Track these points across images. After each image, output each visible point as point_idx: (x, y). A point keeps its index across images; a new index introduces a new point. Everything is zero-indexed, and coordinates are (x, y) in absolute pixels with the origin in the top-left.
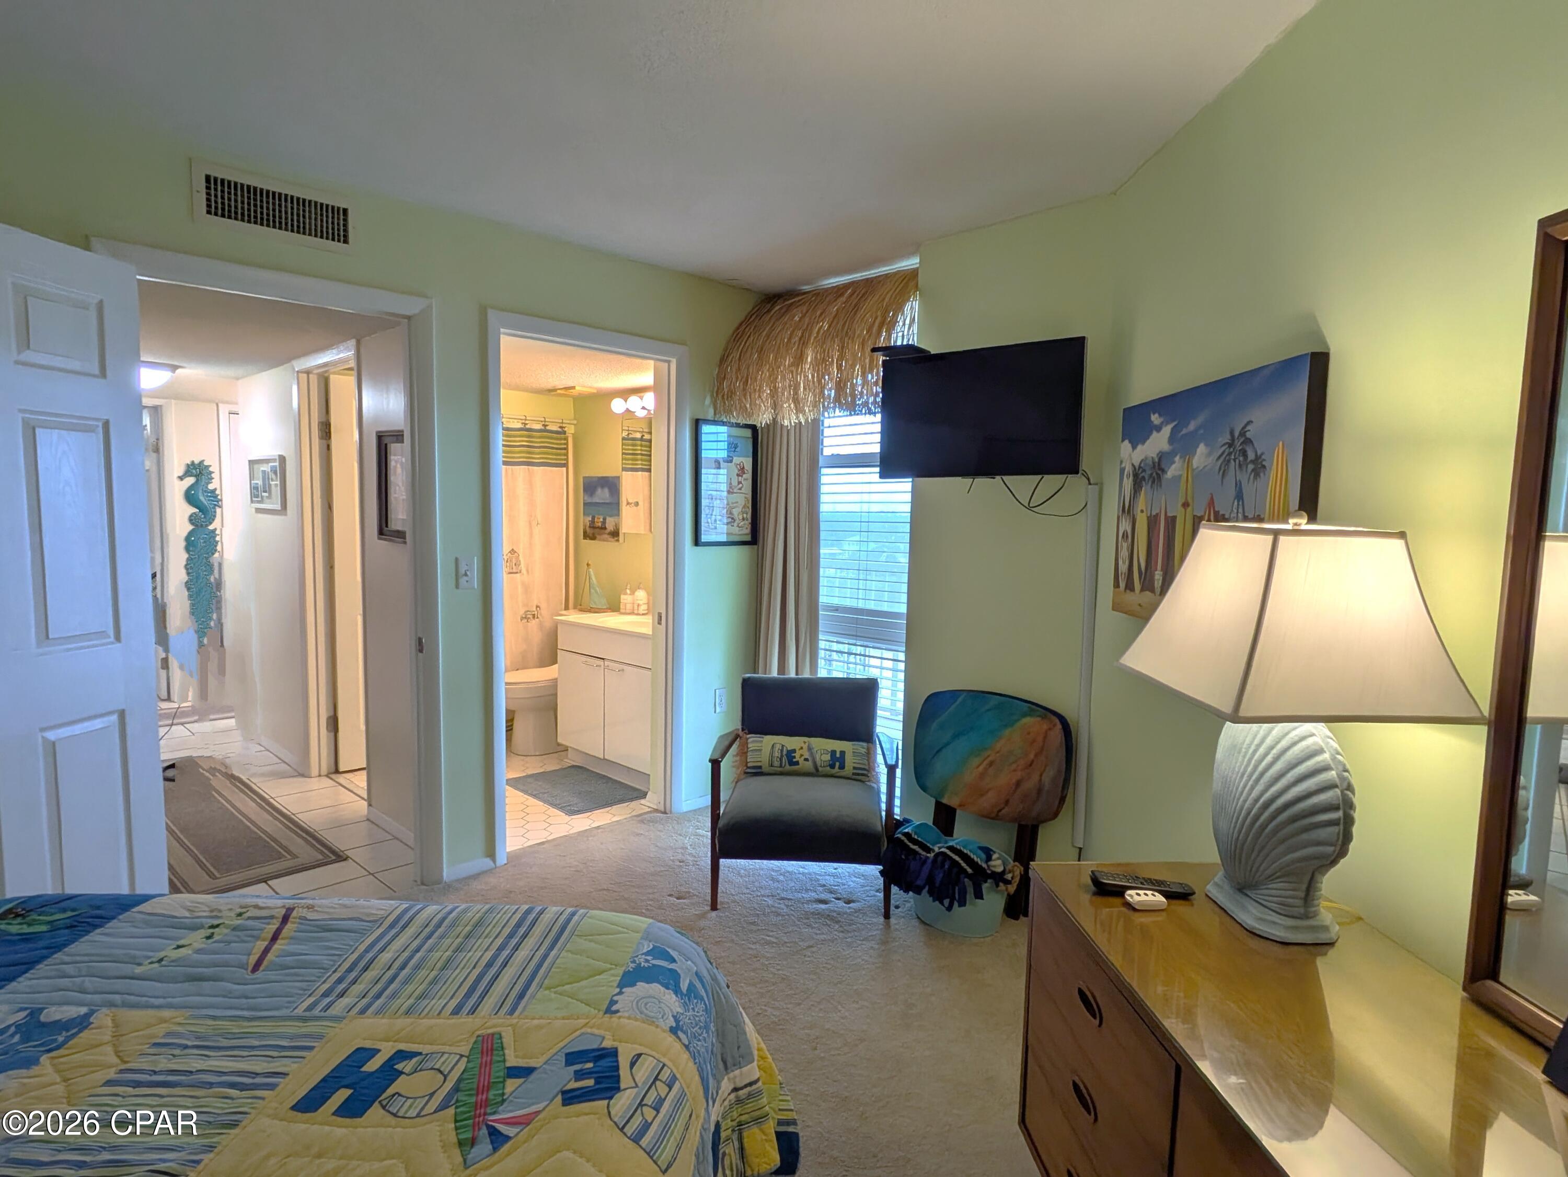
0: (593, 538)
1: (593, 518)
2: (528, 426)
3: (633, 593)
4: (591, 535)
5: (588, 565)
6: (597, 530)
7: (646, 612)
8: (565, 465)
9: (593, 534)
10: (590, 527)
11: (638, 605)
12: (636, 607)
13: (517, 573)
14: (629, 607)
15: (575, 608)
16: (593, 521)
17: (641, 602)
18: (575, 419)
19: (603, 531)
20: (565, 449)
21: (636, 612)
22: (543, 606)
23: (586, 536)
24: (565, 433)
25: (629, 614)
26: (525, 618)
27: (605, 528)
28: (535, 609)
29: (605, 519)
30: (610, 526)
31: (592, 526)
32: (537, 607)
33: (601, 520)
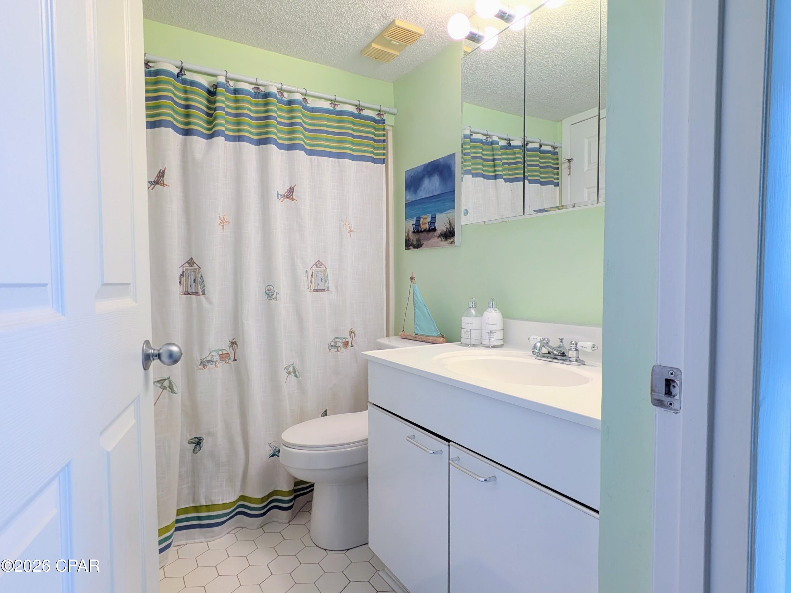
0: (418, 245)
1: (418, 221)
2: (338, 108)
3: (480, 313)
4: (415, 242)
5: (412, 278)
6: (422, 235)
7: (501, 343)
8: (383, 161)
9: (418, 240)
10: (414, 232)
11: (490, 333)
12: (486, 336)
13: (323, 290)
14: (474, 334)
15: (396, 334)
16: (418, 224)
17: (493, 328)
18: (395, 107)
19: (431, 234)
20: (384, 141)
21: (486, 343)
22: (359, 331)
23: (409, 245)
24: (383, 122)
25: (474, 345)
26: (333, 346)
27: (435, 230)
28: (347, 336)
29: (433, 218)
30: (441, 226)
31: (417, 231)
32: (351, 332)
33: (429, 219)
